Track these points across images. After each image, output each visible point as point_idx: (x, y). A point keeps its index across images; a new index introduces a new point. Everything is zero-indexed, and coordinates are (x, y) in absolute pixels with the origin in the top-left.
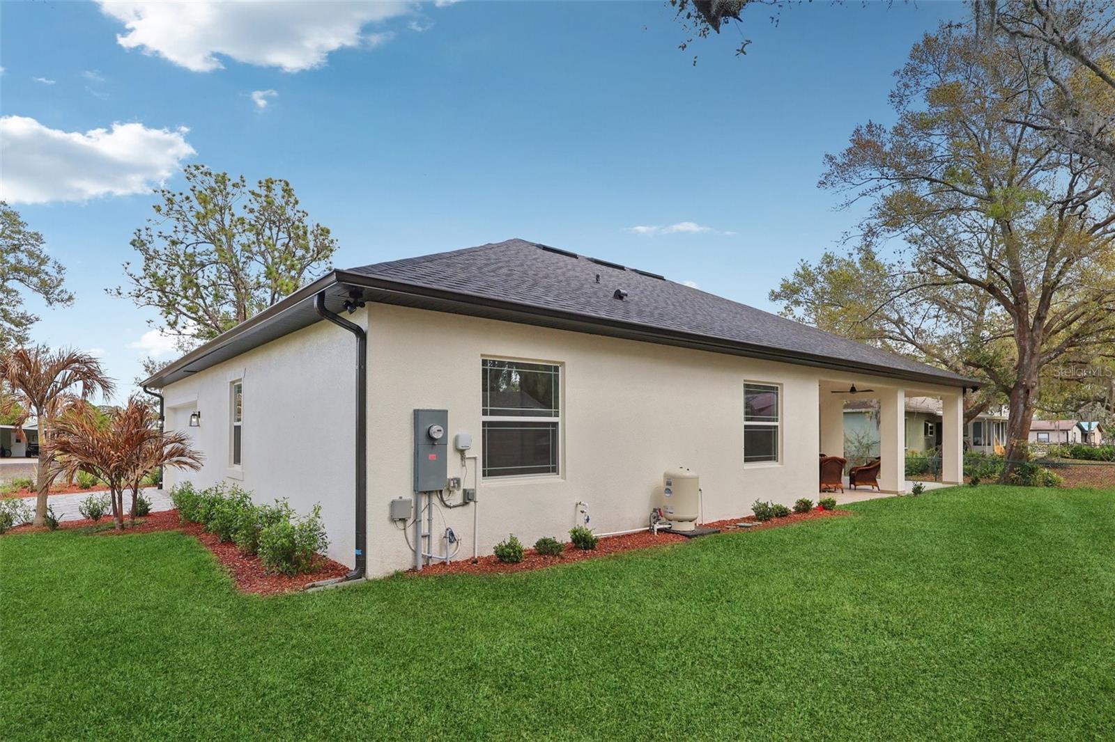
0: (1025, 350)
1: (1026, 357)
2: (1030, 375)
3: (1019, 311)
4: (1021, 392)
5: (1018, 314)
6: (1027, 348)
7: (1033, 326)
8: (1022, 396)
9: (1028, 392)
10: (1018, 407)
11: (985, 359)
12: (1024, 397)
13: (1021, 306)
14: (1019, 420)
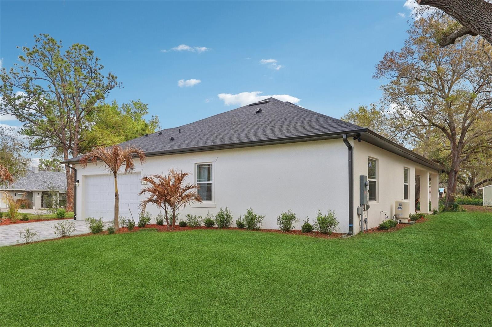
0: (455, 155)
1: (455, 159)
2: (457, 166)
3: (453, 139)
4: (453, 173)
5: (453, 140)
6: (456, 155)
7: (458, 146)
8: (454, 175)
9: (456, 173)
10: (452, 179)
11: (440, 159)
12: (455, 175)
13: (454, 137)
14: (452, 185)
